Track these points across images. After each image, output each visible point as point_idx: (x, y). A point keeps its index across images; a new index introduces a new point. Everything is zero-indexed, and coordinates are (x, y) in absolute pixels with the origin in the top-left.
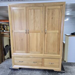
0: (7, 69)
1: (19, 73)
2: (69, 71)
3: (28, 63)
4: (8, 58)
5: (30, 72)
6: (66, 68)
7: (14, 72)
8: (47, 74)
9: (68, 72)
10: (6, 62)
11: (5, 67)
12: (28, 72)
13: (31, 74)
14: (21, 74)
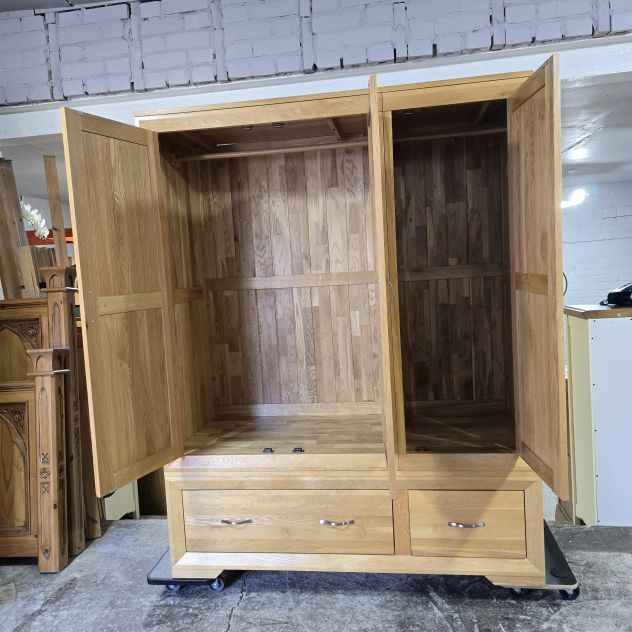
0: (130, 589)
1: (223, 613)
2: (610, 585)
3: (286, 530)
4: (129, 516)
5: (303, 604)
6: (589, 565)
7: (188, 608)
8: (439, 614)
9: (602, 594)
10: (117, 544)
11: (117, 574)
12: (291, 604)
13: (312, 617)
14: (242, 619)
